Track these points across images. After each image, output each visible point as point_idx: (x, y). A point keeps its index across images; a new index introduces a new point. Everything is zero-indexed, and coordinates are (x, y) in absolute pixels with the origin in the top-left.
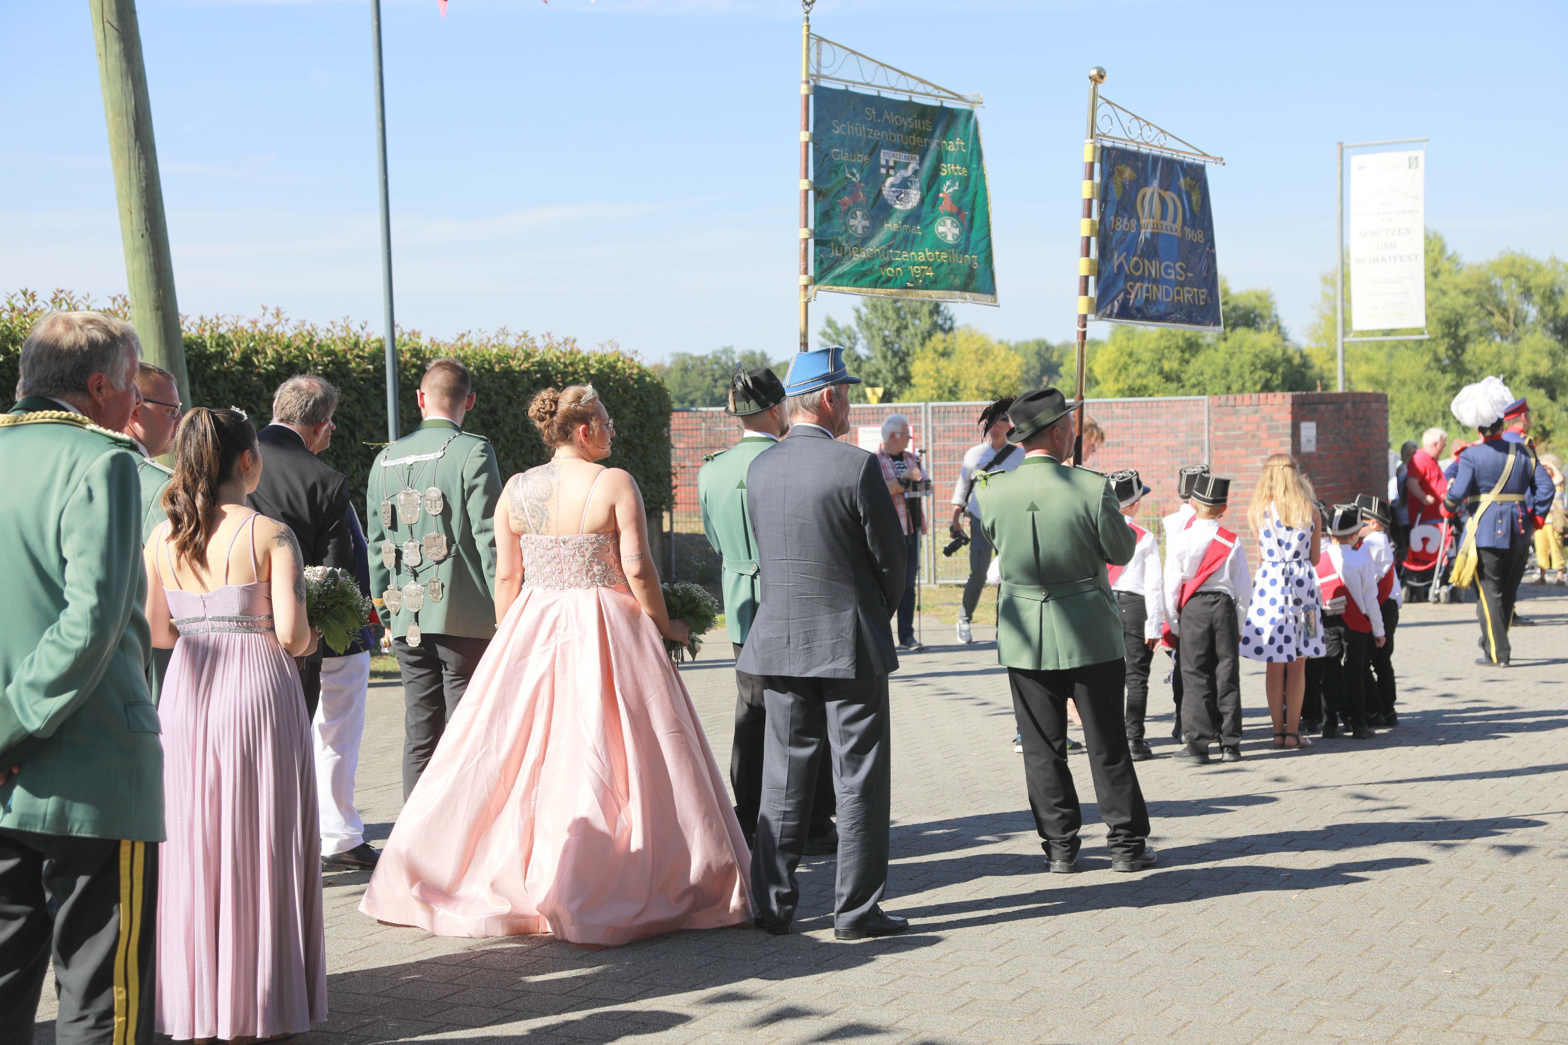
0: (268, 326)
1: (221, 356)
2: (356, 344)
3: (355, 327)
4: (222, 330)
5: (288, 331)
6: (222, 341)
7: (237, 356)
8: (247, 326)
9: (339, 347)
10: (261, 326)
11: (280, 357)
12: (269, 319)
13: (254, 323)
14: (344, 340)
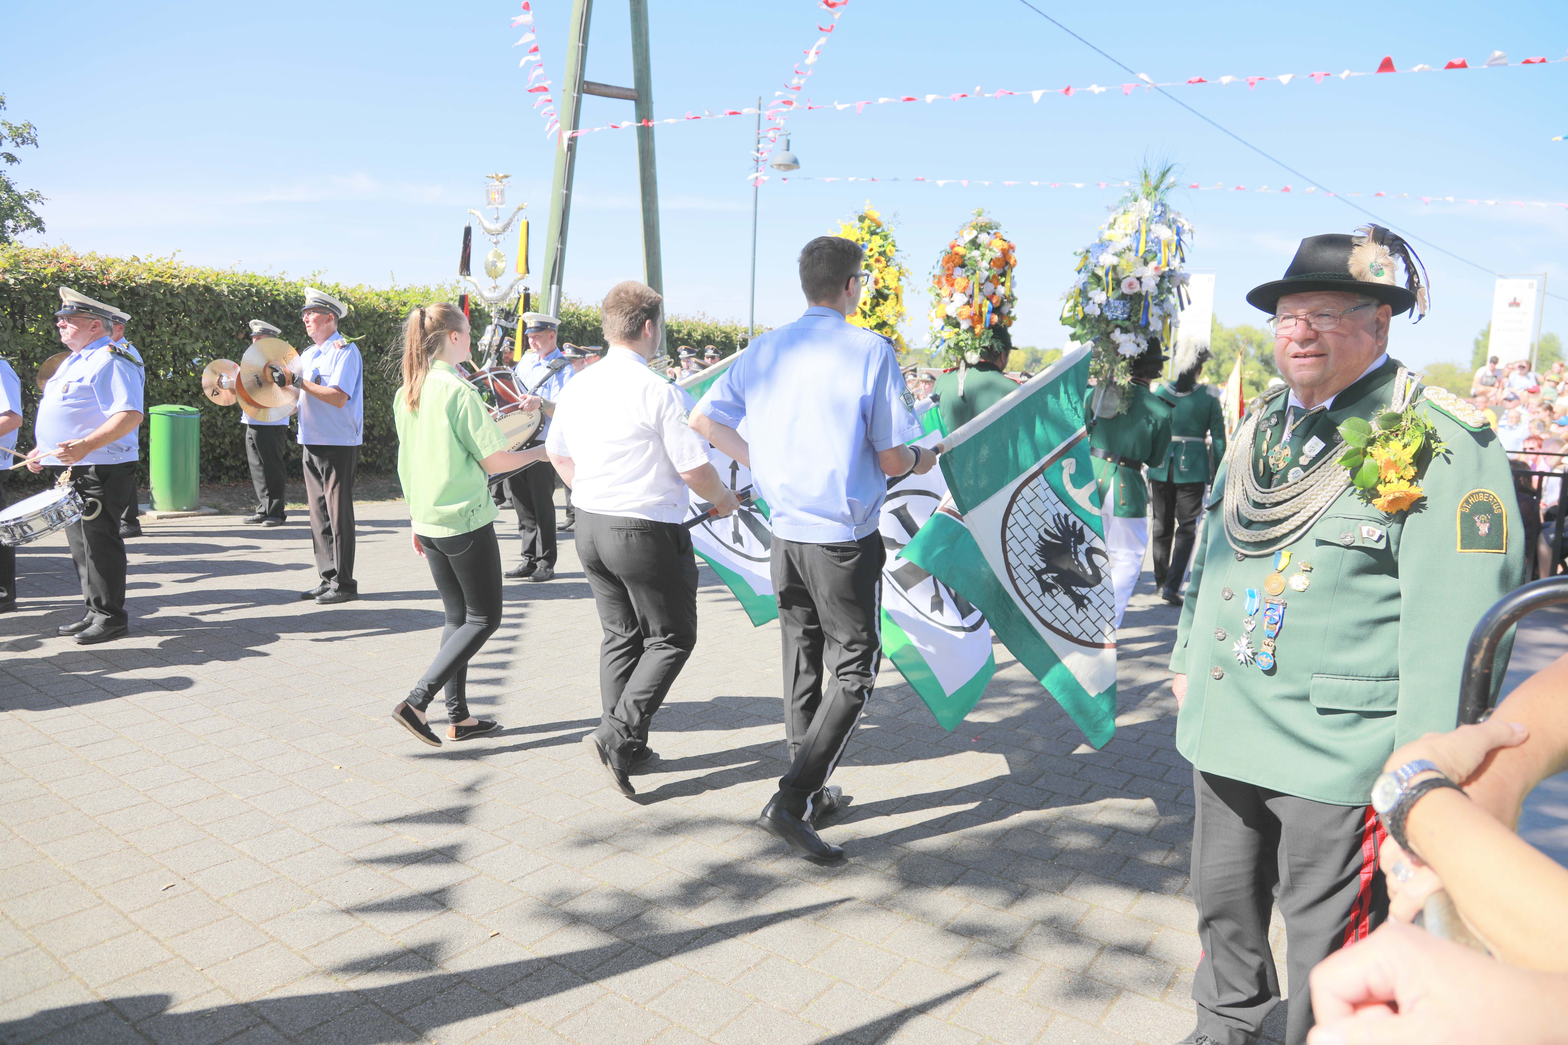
0: (700, 320)
1: (679, 332)
2: (735, 329)
3: (736, 322)
4: (680, 320)
5: (707, 322)
6: (680, 325)
7: (685, 332)
8: (691, 319)
9: (728, 330)
10: (696, 319)
11: (703, 333)
12: (700, 316)
13: (693, 318)
14: (731, 327)
